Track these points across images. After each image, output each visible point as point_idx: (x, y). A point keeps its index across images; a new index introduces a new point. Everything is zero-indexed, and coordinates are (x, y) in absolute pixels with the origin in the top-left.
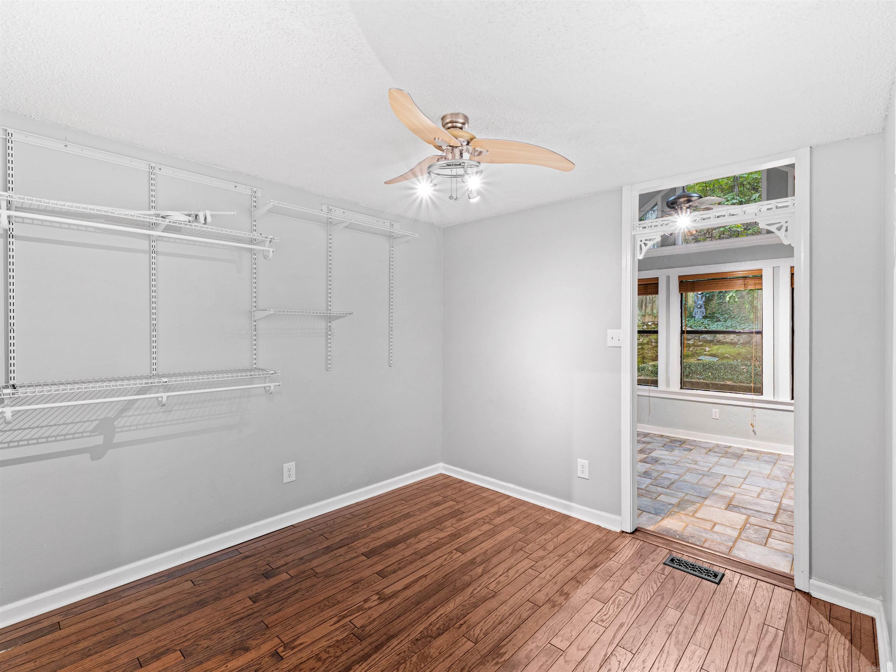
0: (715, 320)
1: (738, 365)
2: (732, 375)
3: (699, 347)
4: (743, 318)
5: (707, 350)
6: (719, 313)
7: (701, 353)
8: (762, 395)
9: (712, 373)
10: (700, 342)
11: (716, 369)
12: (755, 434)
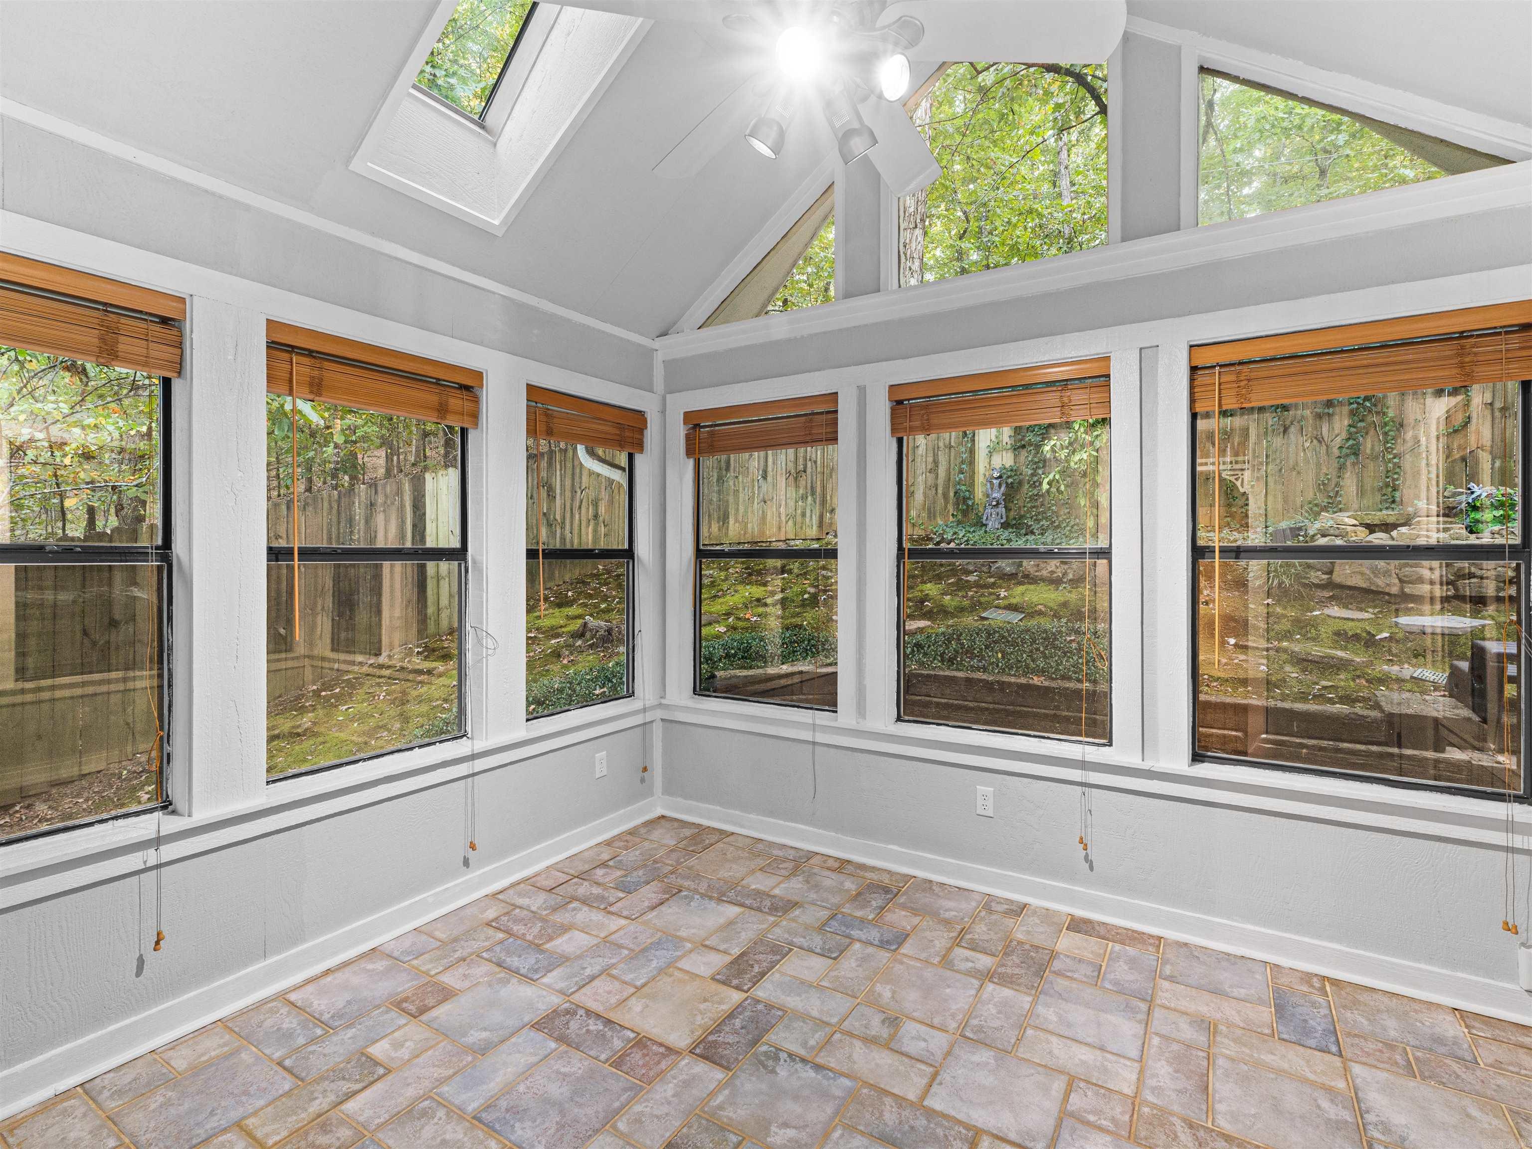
0: (1023, 531)
1: (1060, 632)
2: (1045, 657)
3: (988, 588)
4: (1076, 527)
5: (1002, 596)
6: (1031, 518)
7: (989, 602)
8: (1111, 745)
9: (1003, 653)
10: (990, 577)
11: (1014, 644)
12: (1091, 868)
